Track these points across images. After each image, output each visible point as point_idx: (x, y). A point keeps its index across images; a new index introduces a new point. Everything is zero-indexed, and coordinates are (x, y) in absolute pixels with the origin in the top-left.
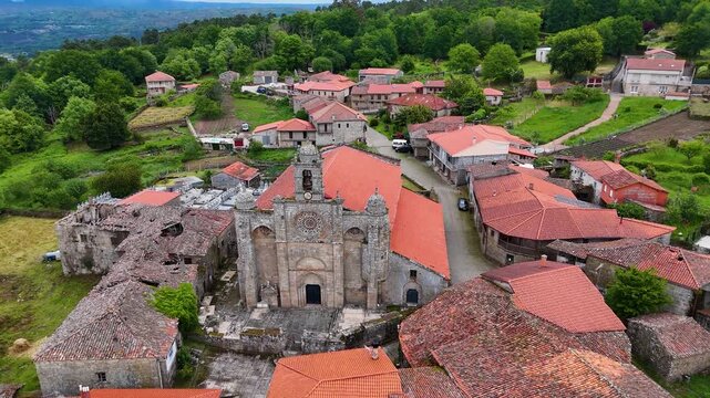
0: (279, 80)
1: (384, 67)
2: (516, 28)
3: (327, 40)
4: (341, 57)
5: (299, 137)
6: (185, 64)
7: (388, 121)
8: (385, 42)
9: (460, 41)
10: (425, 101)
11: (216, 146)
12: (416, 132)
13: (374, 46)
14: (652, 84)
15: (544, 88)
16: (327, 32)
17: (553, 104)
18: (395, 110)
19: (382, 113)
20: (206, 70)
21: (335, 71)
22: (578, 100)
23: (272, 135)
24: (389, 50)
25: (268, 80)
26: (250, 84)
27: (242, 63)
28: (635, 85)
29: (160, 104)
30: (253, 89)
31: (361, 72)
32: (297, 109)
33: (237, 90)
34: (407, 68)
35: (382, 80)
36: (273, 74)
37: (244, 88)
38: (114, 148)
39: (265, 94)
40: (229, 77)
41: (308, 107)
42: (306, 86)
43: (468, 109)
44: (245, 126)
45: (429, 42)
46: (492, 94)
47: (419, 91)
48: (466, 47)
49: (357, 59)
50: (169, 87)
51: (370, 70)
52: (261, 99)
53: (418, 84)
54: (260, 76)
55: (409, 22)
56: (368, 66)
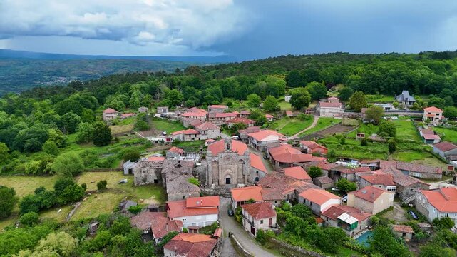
1: (218, 104)
2: (275, 87)
3: (189, 92)
4: (197, 99)
7: (227, 129)
8: (217, 92)
9: (251, 92)
10: (242, 120)
11: (156, 142)
12: (243, 133)
13: (212, 94)
14: (330, 112)
15: (289, 114)
16: (188, 88)
17: (293, 121)
18: (230, 125)
19: (224, 125)
20: (129, 106)
21: (198, 107)
22: (303, 119)
24: (219, 96)
25: (165, 111)
26: (156, 113)
28: (324, 113)
29: (114, 124)
30: (158, 115)
31: (209, 106)
32: (186, 124)
33: (152, 117)
34: (229, 105)
35: (219, 109)
36: (167, 108)
37: (155, 116)
39: (165, 118)
40: (144, 109)
42: (187, 114)
43: (260, 123)
44: (165, 133)
45: (237, 93)
46: (269, 117)
47: (238, 116)
48: (254, 95)
49: (206, 100)
50: (115, 115)
51: (213, 106)
53: (237, 113)
54: (160, 109)
55: (226, 83)
56: (211, 104)
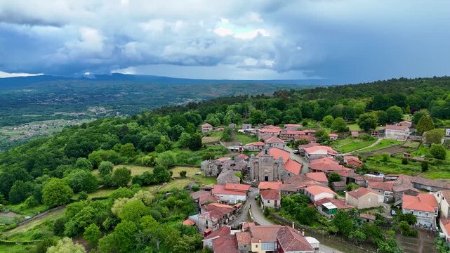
0: (252, 128)
1: (295, 123)
3: (272, 112)
4: (278, 119)
5: (260, 148)
6: (215, 120)
7: (293, 144)
8: (296, 113)
9: (328, 114)
10: (307, 137)
11: (232, 150)
12: (301, 147)
13: (292, 114)
14: (395, 135)
15: (354, 134)
16: (272, 109)
17: (356, 141)
18: (296, 140)
19: (292, 141)
20: (222, 122)
21: (275, 125)
22: (365, 139)
23: (251, 147)
24: (298, 117)
25: (248, 127)
26: (241, 129)
27: (237, 120)
28: (389, 135)
29: (208, 136)
30: (242, 131)
31: (285, 125)
32: (260, 138)
33: (237, 131)
34: (305, 124)
35: (293, 129)
36: (250, 125)
37: (239, 130)
38: (198, 150)
39: (247, 133)
40: (232, 125)
41: (264, 138)
42: (263, 130)
43: (322, 140)
44: (241, 144)
45: (315, 114)
46: (334, 136)
47: (307, 134)
48: (330, 117)
49: (284, 120)
50: (211, 129)
51: (289, 125)
52: (246, 135)
53: (307, 131)
54: (245, 126)
55: (307, 105)
56: (289, 123)
